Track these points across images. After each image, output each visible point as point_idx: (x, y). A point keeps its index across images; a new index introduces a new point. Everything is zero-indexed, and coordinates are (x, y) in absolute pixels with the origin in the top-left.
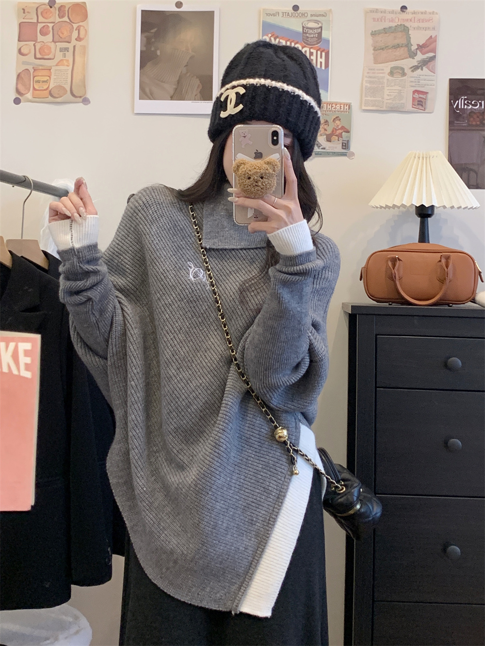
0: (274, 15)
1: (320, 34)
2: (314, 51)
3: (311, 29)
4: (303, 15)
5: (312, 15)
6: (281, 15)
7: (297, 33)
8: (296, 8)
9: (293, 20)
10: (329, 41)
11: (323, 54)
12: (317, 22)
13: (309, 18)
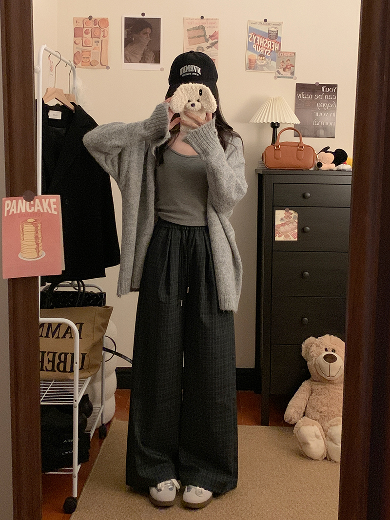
0: (255, 24)
1: (277, 34)
2: (274, 43)
3: (272, 31)
4: (269, 24)
5: (273, 25)
6: (258, 23)
7: (266, 33)
8: (266, 20)
9: (264, 26)
10: (281, 38)
11: (278, 44)
12: (276, 28)
13: (272, 26)
